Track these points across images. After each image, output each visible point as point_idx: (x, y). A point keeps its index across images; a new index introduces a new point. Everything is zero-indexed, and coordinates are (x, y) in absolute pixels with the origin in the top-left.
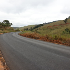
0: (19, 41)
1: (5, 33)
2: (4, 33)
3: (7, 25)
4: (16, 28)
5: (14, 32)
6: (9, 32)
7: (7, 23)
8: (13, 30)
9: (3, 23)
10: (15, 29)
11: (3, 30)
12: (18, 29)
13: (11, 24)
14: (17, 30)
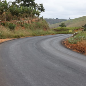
0: (56, 66)
1: (18, 37)
2: (15, 37)
3: (27, 12)
4: (57, 21)
5: (49, 34)
6: (33, 35)
7: (28, 5)
8: (46, 28)
9: (14, 4)
10: (51, 26)
11: (12, 28)
12: (62, 25)
13: (39, 9)
14: (60, 27)
